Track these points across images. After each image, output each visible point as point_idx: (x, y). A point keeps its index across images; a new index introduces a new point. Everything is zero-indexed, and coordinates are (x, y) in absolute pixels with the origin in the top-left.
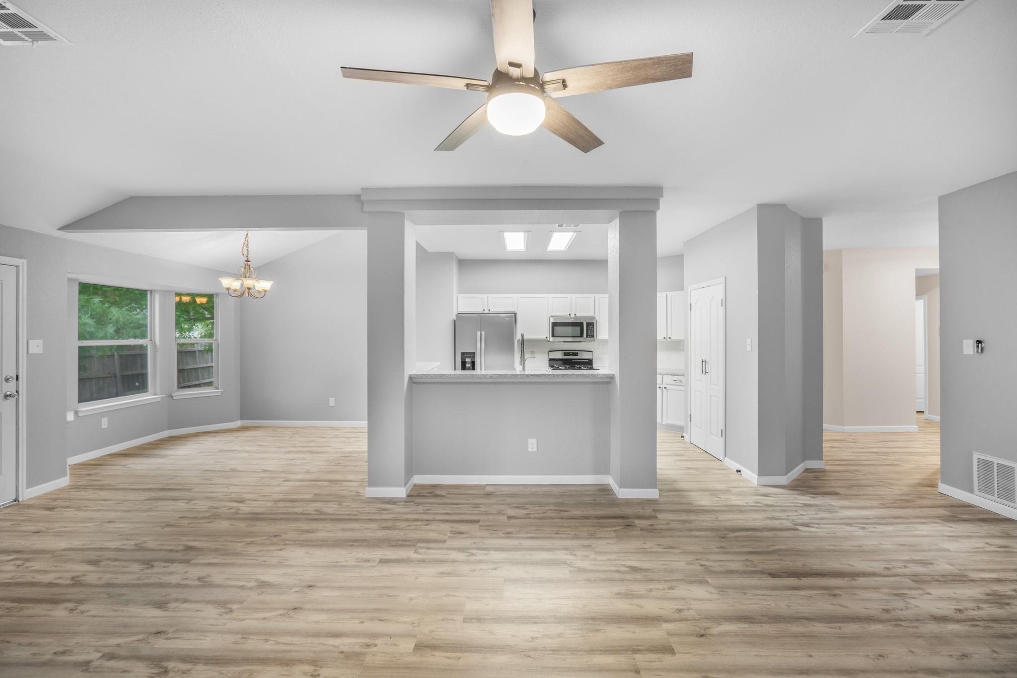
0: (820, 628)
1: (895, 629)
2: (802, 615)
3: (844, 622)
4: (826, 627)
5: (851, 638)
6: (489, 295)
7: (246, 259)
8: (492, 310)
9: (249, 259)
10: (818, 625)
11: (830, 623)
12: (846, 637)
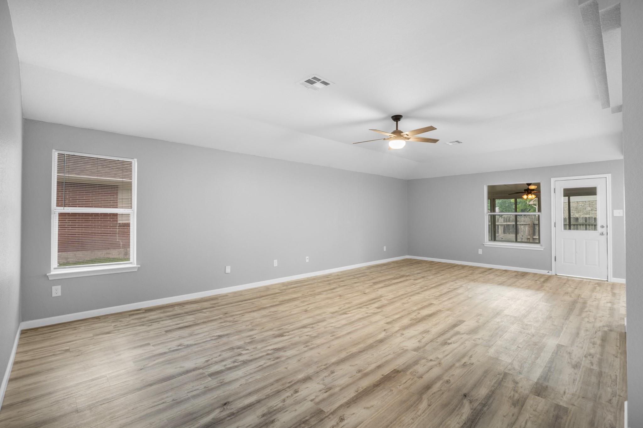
0: (354, 350)
1: (326, 363)
2: (364, 353)
3: (347, 356)
4: (352, 351)
5: (341, 350)
10: (356, 351)
11: (352, 354)
12: (343, 350)
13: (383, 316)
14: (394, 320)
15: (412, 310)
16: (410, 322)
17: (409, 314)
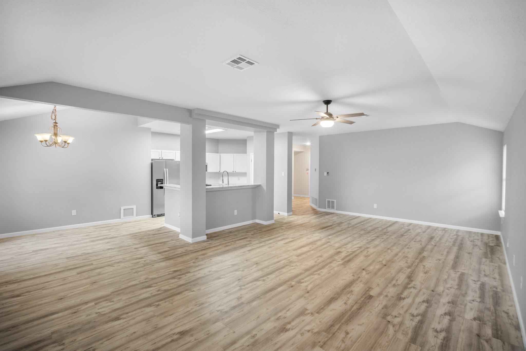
6: (162, 151)
7: (54, 121)
8: (164, 158)
9: (57, 122)
13: (334, 246)
14: (326, 244)
15: (315, 250)
16: (316, 243)
17: (317, 248)
